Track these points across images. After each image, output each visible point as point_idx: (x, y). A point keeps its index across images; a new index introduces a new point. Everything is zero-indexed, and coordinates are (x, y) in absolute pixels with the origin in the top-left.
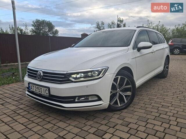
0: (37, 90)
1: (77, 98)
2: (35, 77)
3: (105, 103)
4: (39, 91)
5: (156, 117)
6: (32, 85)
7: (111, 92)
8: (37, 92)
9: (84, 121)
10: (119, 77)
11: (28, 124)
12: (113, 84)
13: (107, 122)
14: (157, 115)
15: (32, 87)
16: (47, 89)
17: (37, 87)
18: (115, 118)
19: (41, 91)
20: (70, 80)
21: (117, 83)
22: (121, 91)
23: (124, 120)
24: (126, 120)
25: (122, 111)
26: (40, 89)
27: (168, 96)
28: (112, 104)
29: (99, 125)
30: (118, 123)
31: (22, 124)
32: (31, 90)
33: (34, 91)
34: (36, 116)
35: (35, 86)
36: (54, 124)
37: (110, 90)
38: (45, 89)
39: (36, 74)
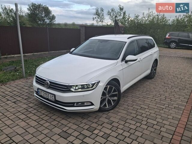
0: (45, 95)
1: (76, 103)
2: (44, 85)
3: (96, 107)
4: (46, 96)
5: (133, 117)
6: (41, 91)
7: (101, 98)
8: (45, 96)
9: (81, 120)
10: (109, 86)
11: (40, 121)
12: (103, 92)
13: (97, 120)
14: (135, 116)
15: (41, 92)
16: (54, 96)
17: (45, 93)
18: (103, 118)
19: (48, 96)
20: (71, 91)
21: (106, 91)
22: (109, 96)
23: (110, 119)
24: (111, 120)
25: (110, 111)
26: (48, 95)
27: (148, 99)
28: (102, 106)
29: (92, 123)
30: (105, 122)
31: (35, 121)
32: (40, 94)
33: (43, 95)
34: (44, 114)
35: (43, 92)
36: (59, 122)
37: (101, 96)
38: (52, 95)
39: (44, 83)
